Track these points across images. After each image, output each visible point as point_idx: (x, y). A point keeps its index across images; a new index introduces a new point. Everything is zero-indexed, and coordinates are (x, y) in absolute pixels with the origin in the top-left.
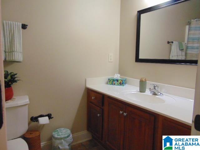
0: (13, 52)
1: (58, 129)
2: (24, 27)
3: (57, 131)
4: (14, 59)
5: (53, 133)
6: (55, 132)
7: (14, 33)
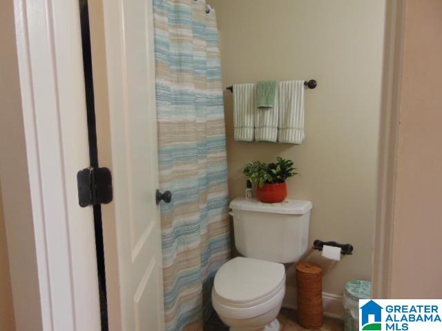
0: (287, 128)
1: (362, 281)
2: (311, 85)
3: (360, 283)
4: (287, 139)
5: (349, 284)
6: (353, 283)
7: (291, 99)
